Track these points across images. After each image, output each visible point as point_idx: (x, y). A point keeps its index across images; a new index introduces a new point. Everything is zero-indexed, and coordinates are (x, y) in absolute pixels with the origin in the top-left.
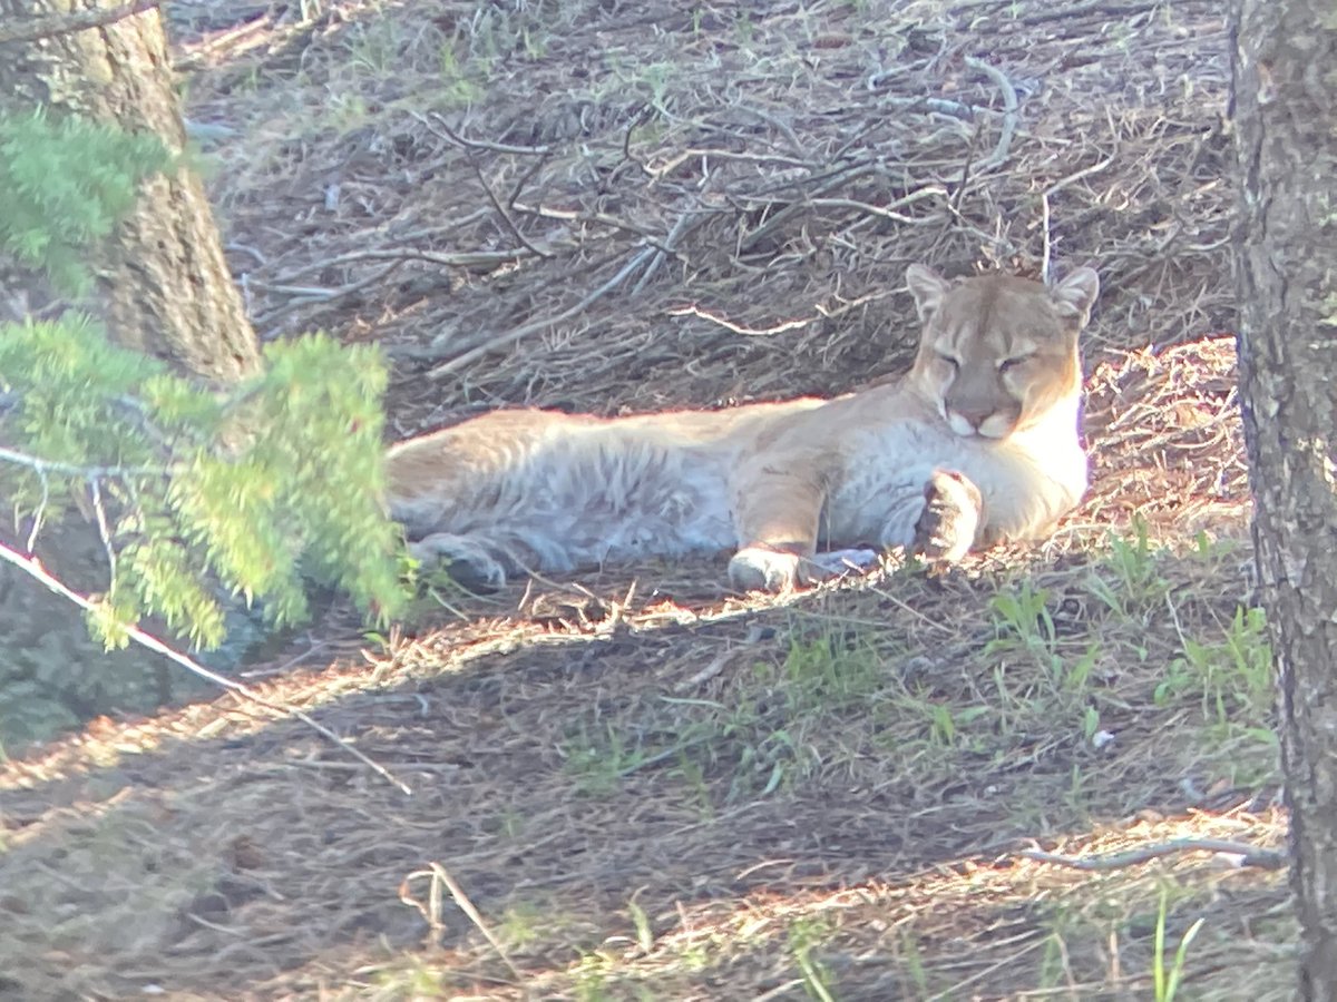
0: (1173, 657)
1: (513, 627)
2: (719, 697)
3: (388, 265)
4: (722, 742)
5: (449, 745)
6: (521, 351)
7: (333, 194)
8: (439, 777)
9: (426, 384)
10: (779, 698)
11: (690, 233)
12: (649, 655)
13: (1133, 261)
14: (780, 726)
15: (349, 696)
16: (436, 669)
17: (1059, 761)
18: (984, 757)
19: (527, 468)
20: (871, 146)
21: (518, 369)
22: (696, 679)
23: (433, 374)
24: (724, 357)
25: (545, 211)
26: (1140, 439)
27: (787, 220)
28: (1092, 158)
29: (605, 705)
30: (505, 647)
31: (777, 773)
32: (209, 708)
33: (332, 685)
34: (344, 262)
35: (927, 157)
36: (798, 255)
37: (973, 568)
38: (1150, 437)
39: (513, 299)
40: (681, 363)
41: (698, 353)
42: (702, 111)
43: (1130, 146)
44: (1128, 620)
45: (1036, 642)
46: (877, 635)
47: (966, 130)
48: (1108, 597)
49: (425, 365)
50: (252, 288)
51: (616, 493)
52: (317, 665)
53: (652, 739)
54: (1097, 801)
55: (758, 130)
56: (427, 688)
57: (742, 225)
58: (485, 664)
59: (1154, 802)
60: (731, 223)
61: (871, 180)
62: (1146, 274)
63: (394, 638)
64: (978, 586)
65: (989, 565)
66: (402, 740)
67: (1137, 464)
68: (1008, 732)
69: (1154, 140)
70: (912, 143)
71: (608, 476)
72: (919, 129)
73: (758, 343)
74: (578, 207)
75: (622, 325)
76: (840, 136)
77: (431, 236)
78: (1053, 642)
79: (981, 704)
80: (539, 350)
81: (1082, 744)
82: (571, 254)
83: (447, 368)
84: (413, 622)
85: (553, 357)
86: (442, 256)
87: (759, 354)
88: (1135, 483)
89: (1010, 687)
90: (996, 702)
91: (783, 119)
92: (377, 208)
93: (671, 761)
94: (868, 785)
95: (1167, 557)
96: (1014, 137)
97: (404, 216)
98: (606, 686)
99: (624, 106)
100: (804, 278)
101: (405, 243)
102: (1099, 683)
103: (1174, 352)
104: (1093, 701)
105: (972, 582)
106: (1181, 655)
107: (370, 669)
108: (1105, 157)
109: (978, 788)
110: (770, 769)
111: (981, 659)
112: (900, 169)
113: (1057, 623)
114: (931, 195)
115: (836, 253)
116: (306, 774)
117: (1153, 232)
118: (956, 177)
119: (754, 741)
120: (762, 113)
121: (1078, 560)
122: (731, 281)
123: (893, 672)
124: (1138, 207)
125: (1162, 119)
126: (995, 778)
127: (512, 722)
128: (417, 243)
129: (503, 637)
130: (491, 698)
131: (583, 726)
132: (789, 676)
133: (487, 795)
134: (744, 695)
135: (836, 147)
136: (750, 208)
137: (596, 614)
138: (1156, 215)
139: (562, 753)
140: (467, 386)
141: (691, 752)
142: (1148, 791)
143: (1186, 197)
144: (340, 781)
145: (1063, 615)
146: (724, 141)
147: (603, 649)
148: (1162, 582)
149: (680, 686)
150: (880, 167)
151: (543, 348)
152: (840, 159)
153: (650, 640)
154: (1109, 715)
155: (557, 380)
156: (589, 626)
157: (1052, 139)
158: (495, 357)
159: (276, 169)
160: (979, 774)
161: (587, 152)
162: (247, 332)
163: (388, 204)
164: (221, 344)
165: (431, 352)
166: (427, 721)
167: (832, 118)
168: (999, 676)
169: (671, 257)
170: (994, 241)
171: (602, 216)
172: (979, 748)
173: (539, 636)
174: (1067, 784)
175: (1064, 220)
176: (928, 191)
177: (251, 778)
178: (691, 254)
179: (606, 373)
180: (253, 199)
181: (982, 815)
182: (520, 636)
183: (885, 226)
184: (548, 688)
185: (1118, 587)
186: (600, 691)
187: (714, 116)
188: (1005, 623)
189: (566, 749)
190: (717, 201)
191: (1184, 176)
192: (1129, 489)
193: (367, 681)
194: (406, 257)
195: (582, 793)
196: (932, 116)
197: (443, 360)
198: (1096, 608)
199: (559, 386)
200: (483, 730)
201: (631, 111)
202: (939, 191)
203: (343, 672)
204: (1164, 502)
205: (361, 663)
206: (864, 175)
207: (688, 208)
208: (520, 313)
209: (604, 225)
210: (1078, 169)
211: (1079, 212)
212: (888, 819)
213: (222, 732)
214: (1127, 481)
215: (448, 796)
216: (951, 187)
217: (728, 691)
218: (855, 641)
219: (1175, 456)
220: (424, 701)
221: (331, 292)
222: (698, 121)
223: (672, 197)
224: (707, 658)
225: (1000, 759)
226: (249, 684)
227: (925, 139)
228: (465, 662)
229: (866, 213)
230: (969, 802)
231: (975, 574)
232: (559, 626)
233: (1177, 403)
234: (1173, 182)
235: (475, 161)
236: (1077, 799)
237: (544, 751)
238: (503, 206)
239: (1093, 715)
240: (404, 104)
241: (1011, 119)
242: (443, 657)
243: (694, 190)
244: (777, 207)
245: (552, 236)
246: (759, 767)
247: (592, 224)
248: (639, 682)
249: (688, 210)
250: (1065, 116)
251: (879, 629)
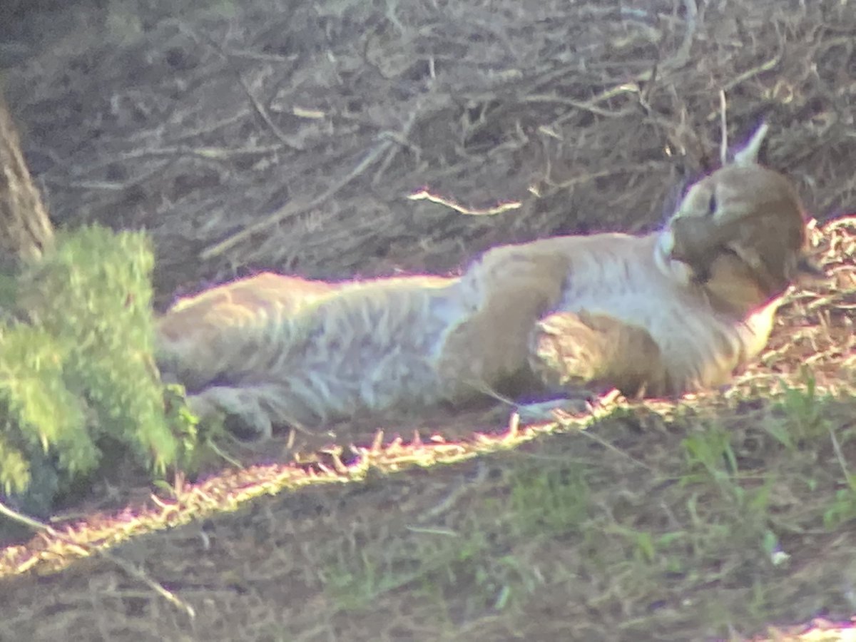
0: (837, 487)
1: (279, 472)
2: (456, 528)
3: (164, 162)
4: (459, 566)
5: (227, 575)
6: (280, 232)
7: (115, 101)
8: (219, 604)
9: (199, 263)
10: (506, 528)
11: (421, 127)
12: (395, 493)
13: (798, 147)
14: (507, 549)
15: (142, 536)
16: (215, 510)
17: (743, 578)
18: (679, 576)
20: (573, 49)
21: (278, 247)
22: (435, 511)
23: (206, 254)
24: (452, 234)
25: (299, 112)
26: (806, 301)
27: (504, 114)
28: (761, 58)
29: (360, 538)
30: (274, 490)
31: (506, 592)
32: (23, 548)
33: (127, 526)
34: (128, 160)
35: (623, 58)
36: (513, 145)
37: (668, 414)
38: (813, 299)
39: (271, 189)
40: (416, 240)
41: (430, 231)
42: (429, 22)
43: (794, 47)
44: (798, 456)
45: (720, 475)
46: (587, 472)
47: (654, 35)
48: (782, 436)
49: (199, 246)
50: (48, 184)
52: (113, 510)
53: (399, 565)
54: (777, 612)
55: (476, 37)
56: (208, 526)
57: (465, 119)
58: (256, 505)
59: (824, 613)
60: (457, 118)
61: (574, 79)
62: (810, 157)
63: (178, 483)
64: (674, 429)
65: (681, 408)
66: (188, 571)
67: (805, 322)
68: (699, 552)
69: (814, 42)
70: (608, 46)
72: (614, 34)
73: (482, 222)
74: (323, 107)
75: (365, 209)
76: (547, 41)
77: (201, 135)
78: (738, 475)
79: (676, 530)
80: (295, 231)
81: (762, 563)
82: (320, 148)
83: (216, 250)
84: (195, 470)
85: (307, 237)
86: (211, 152)
87: (482, 231)
88: (802, 339)
89: (701, 514)
90: (690, 528)
91: (497, 26)
92: (155, 110)
93: (416, 584)
94: (582, 600)
95: (830, 399)
96: (695, 40)
97: (178, 118)
98: (359, 520)
99: (362, 19)
100: (518, 164)
101: (181, 142)
102: (775, 509)
103: (833, 226)
104: (771, 526)
105: (667, 424)
106: (844, 486)
107: (158, 511)
108: (771, 57)
109: (675, 601)
110: (499, 589)
111: (676, 492)
112: (598, 70)
113: (739, 459)
114: (625, 93)
115: (546, 143)
116: (108, 603)
117: (815, 122)
118: (646, 76)
119: (486, 566)
120: (481, 22)
121: (756, 405)
122: (456, 169)
123: (602, 503)
124: (802, 101)
125: (820, 23)
126: (690, 592)
127: (281, 554)
128: (190, 141)
129: (272, 480)
130: (262, 534)
131: (340, 556)
132: (515, 507)
133: (262, 616)
134: (476, 525)
135: (543, 52)
136: (472, 105)
137: (348, 459)
138: (817, 106)
139: (324, 579)
140: (235, 266)
141: (431, 576)
142: (819, 603)
143: (842, 91)
144: (136, 607)
145: (744, 453)
146: (447, 47)
147: (355, 489)
148: (827, 423)
149: (422, 518)
150: (582, 67)
151: (297, 230)
152: (547, 61)
153: (396, 481)
154: (785, 539)
155: (311, 257)
156: (343, 469)
157: (726, 42)
158: (258, 239)
159: (66, 81)
160: (678, 590)
161: (332, 58)
162: (46, 223)
163: (162, 109)
164: (23, 233)
165: (201, 235)
166: (210, 554)
167: (540, 27)
168: (692, 505)
169: (405, 150)
170: (681, 129)
171: (346, 114)
172: (677, 566)
173: (303, 479)
174: (751, 596)
175: (739, 112)
176: (624, 88)
177: (60, 608)
178: (423, 146)
179: (350, 252)
180: (46, 106)
181: (681, 625)
182: (285, 480)
183: (587, 119)
184: (309, 523)
185: (790, 427)
186: (355, 525)
187: (438, 25)
188: (696, 460)
189: (327, 575)
190: (443, 100)
191: (841, 72)
192: (798, 343)
193: (156, 522)
194: (179, 154)
195: (342, 613)
196: (625, 23)
197: (214, 241)
198: (772, 445)
199: (314, 262)
200: (255, 561)
201: (369, 22)
202: (633, 88)
203: (136, 514)
204: (828, 353)
205: (151, 506)
206: (567, 75)
207: (419, 106)
208: (277, 201)
209: (347, 122)
210: (750, 66)
211: (753, 105)
212: (600, 629)
213: (33, 570)
214: (797, 336)
215: (228, 618)
216: (641, 84)
217: (463, 523)
218: (569, 477)
219: (837, 315)
220: (206, 538)
221: (114, 186)
222: (426, 31)
223: (405, 97)
224: (444, 494)
225: (693, 577)
226: (57, 527)
227: (620, 43)
228: (239, 504)
229: (570, 108)
230: (669, 614)
231: (669, 419)
232: (318, 470)
233: (838, 269)
234: (830, 78)
235: (237, 69)
236: (761, 609)
237: (308, 578)
238: (261, 108)
239: (771, 539)
240: (173, 21)
241: (692, 24)
242: (220, 499)
243: (424, 90)
244: (495, 104)
245: (305, 132)
246: (491, 587)
247: (338, 121)
248: (388, 516)
249: (418, 107)
250: (738, 21)
251: (590, 467)
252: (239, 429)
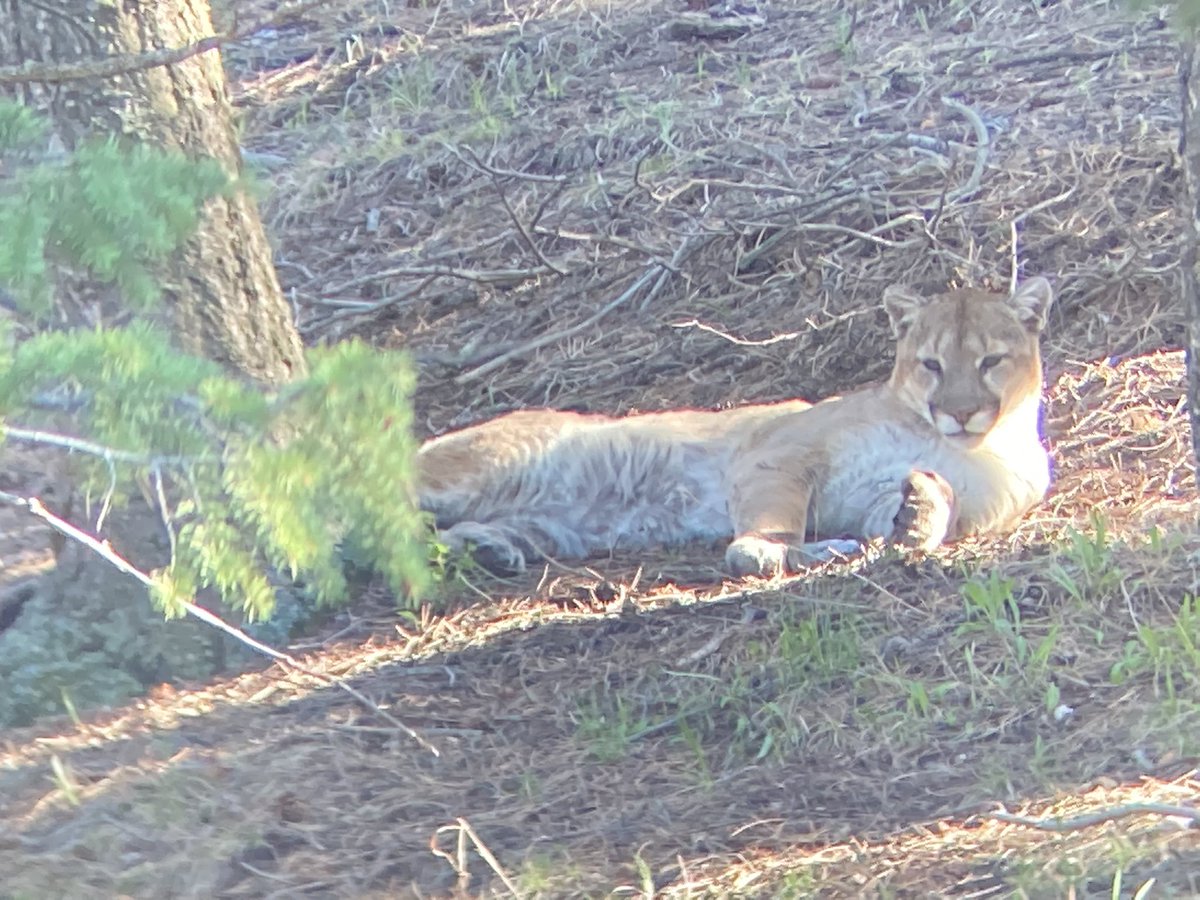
0: (1126, 639)
1: (531, 606)
2: (717, 672)
3: (422, 281)
4: (719, 712)
5: (473, 713)
6: (540, 359)
7: (373, 217)
8: (464, 742)
9: (456, 388)
10: (770, 673)
11: (692, 254)
12: (653, 633)
13: (1093, 282)
14: (771, 698)
15: (386, 667)
16: (462, 644)
17: (1023, 733)
18: (955, 728)
19: (545, 463)
20: (856, 177)
21: (538, 375)
22: (696, 655)
23: (461, 379)
24: (722, 366)
25: (563, 234)
26: (1097, 443)
27: (779, 243)
28: (1056, 190)
29: (615, 679)
30: (523, 625)
31: (768, 741)
32: (259, 676)
33: (370, 657)
34: (383, 278)
35: (906, 187)
36: (790, 275)
37: (947, 557)
38: (1107, 440)
39: (533, 313)
40: (684, 371)
41: (699, 362)
42: (704, 144)
43: (1090, 179)
44: (1086, 606)
45: (1001, 625)
46: (859, 617)
47: (942, 163)
48: (1069, 585)
49: (454, 371)
50: (300, 300)
51: (626, 485)
52: (355, 640)
53: (655, 709)
54: (1058, 769)
55: (755, 162)
56: (454, 661)
57: (740, 246)
58: (506, 640)
59: (1110, 769)
60: (730, 245)
61: (856, 207)
62: (1104, 293)
63: (425, 616)
64: (952, 574)
65: (961, 555)
66: (431, 707)
67: (1095, 464)
68: (977, 705)
69: (1111, 174)
70: (892, 174)
71: (618, 471)
72: (899, 162)
73: (754, 353)
74: (593, 231)
75: (631, 336)
76: (828, 167)
77: (461, 255)
78: (1018, 625)
79: (952, 679)
81: (1044, 717)
82: (587, 272)
83: (474, 374)
84: (443, 602)
85: (569, 364)
86: (471, 273)
87: (754, 363)
88: (1093, 482)
89: (979, 665)
90: (967, 679)
91: (778, 153)
92: (412, 230)
93: (673, 729)
94: (851, 752)
95: (1122, 550)
96: (986, 169)
97: (437, 237)
98: (614, 660)
99: (634, 140)
100: (795, 295)
101: (437, 261)
102: (1061, 662)
103: (1130, 364)
104: (1054, 679)
105: (946, 570)
106: (1135, 638)
107: (403, 643)
108: (1067, 189)
109: (950, 756)
110: (762, 737)
111: (953, 640)
112: (883, 198)
113: (1022, 607)
114: (910, 221)
115: (824, 273)
116: (346, 737)
117: (1112, 257)
118: (933, 206)
119: (747, 711)
120: (758, 146)
121: (1041, 551)
122: (730, 297)
123: (874, 651)
124: (1097, 234)
125: (1119, 154)
126: (963, 747)
127: (531, 693)
128: (447, 261)
129: (523, 615)
130: (512, 670)
131: (593, 697)
132: (780, 653)
133: (507, 759)
134: (739, 670)
135: (825, 178)
136: (747, 232)
137: (606, 595)
138: (1114, 240)
139: (575, 721)
140: (492, 390)
141: (691, 721)
142: (1105, 761)
143: (1141, 224)
144: (376, 744)
145: (1028, 601)
146: (724, 171)
147: (613, 627)
148: (1117, 572)
149: (681, 662)
150: (865, 196)
151: (558, 357)
152: (829, 188)
153: (655, 619)
154: (1068, 691)
155: (572, 385)
156: (600, 606)
157: (1019, 172)
158: (518, 364)
159: (323, 194)
160: (951, 744)
161: (601, 181)
162: (296, 340)
163: (422, 226)
164: (272, 351)
165: (459, 360)
166: (455, 690)
167: (822, 152)
168: (969, 655)
169: (676, 276)
170: (968, 263)
171: (614, 238)
172: (952, 720)
173: (557, 615)
174: (1031, 753)
175: (1030, 245)
176: (908, 217)
177: (296, 741)
178: (693, 274)
179: (617, 379)
180: (302, 221)
181: (953, 780)
182: (538, 615)
183: (869, 249)
184: (561, 662)
185: (1077, 575)
186: (609, 665)
187: (715, 149)
188: (975, 608)
189: (579, 717)
190: (717, 225)
191: (1139, 206)
192: (1088, 487)
193: (400, 653)
194: (438, 274)
195: (592, 757)
196: (912, 150)
197: (472, 366)
198: (1058, 594)
199: (574, 390)
200: (503, 698)
201: (641, 145)
202: (916, 216)
203: (379, 645)
204: (1120, 499)
205: (395, 637)
206: (850, 203)
207: (691, 232)
208: (539, 325)
209: (616, 246)
210: (1043, 198)
211: (1046, 237)
212: (868, 782)
213: (270, 698)
214: (1085, 481)
215: (472, 759)
216: (928, 214)
217: (724, 667)
218: (840, 623)
219: (1130, 458)
220: (451, 673)
221: (371, 305)
222: (701, 154)
223: (677, 222)
224: (707, 637)
225: (970, 730)
226: (296, 656)
227: (905, 171)
228: (488, 638)
229: (851, 238)
230: (943, 768)
231: (948, 563)
232: (573, 606)
233: (1132, 410)
234: (1129, 212)
235: (500, 188)
236: (1039, 767)
237: (558, 718)
238: (525, 228)
239: (1053, 692)
240: (436, 136)
241: (983, 154)
242: (468, 633)
243: (697, 215)
244: (771, 232)
245: (569, 256)
246: (752, 735)
247: (605, 246)
248: (645, 657)
249: (691, 233)
250: (1032, 151)
251: (861, 612)
252: (490, 561)
